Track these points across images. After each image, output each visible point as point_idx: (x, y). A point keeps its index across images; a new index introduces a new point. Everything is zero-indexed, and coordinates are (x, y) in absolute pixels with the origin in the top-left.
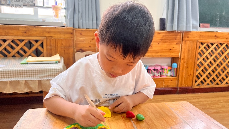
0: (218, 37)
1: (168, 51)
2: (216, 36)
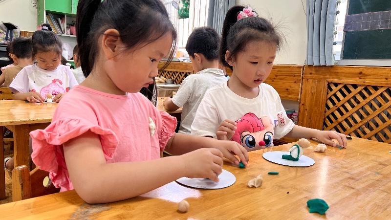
0: (366, 75)
1: (285, 91)
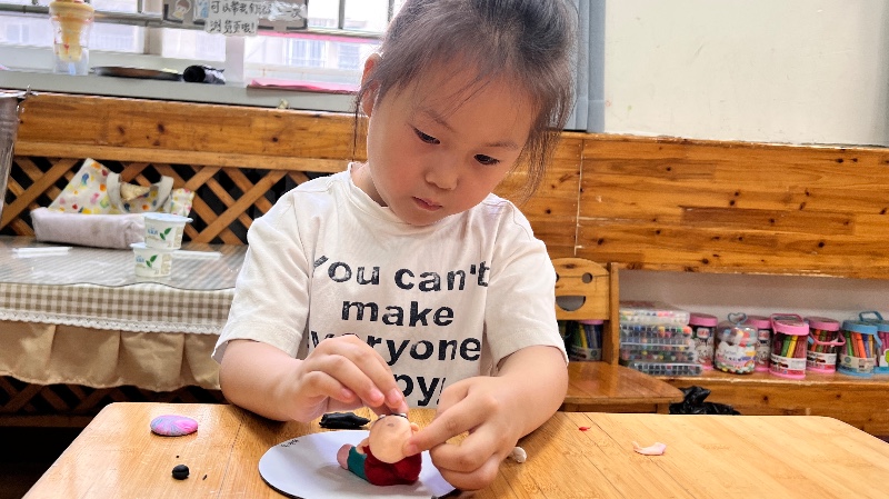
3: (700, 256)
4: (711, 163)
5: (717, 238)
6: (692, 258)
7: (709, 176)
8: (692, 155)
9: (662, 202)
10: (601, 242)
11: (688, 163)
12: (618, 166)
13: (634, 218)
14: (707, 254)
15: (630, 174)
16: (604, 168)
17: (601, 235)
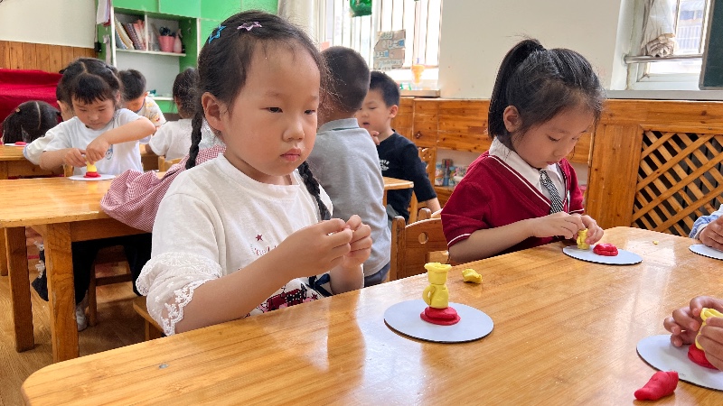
2: (704, 113)
3: (474, 146)
4: (476, 109)
5: (479, 139)
6: (472, 146)
7: (476, 114)
8: (470, 106)
9: (461, 125)
10: (444, 139)
11: (471, 109)
12: (449, 111)
13: (453, 131)
14: (476, 145)
15: (453, 114)
16: (444, 112)
17: (443, 137)
